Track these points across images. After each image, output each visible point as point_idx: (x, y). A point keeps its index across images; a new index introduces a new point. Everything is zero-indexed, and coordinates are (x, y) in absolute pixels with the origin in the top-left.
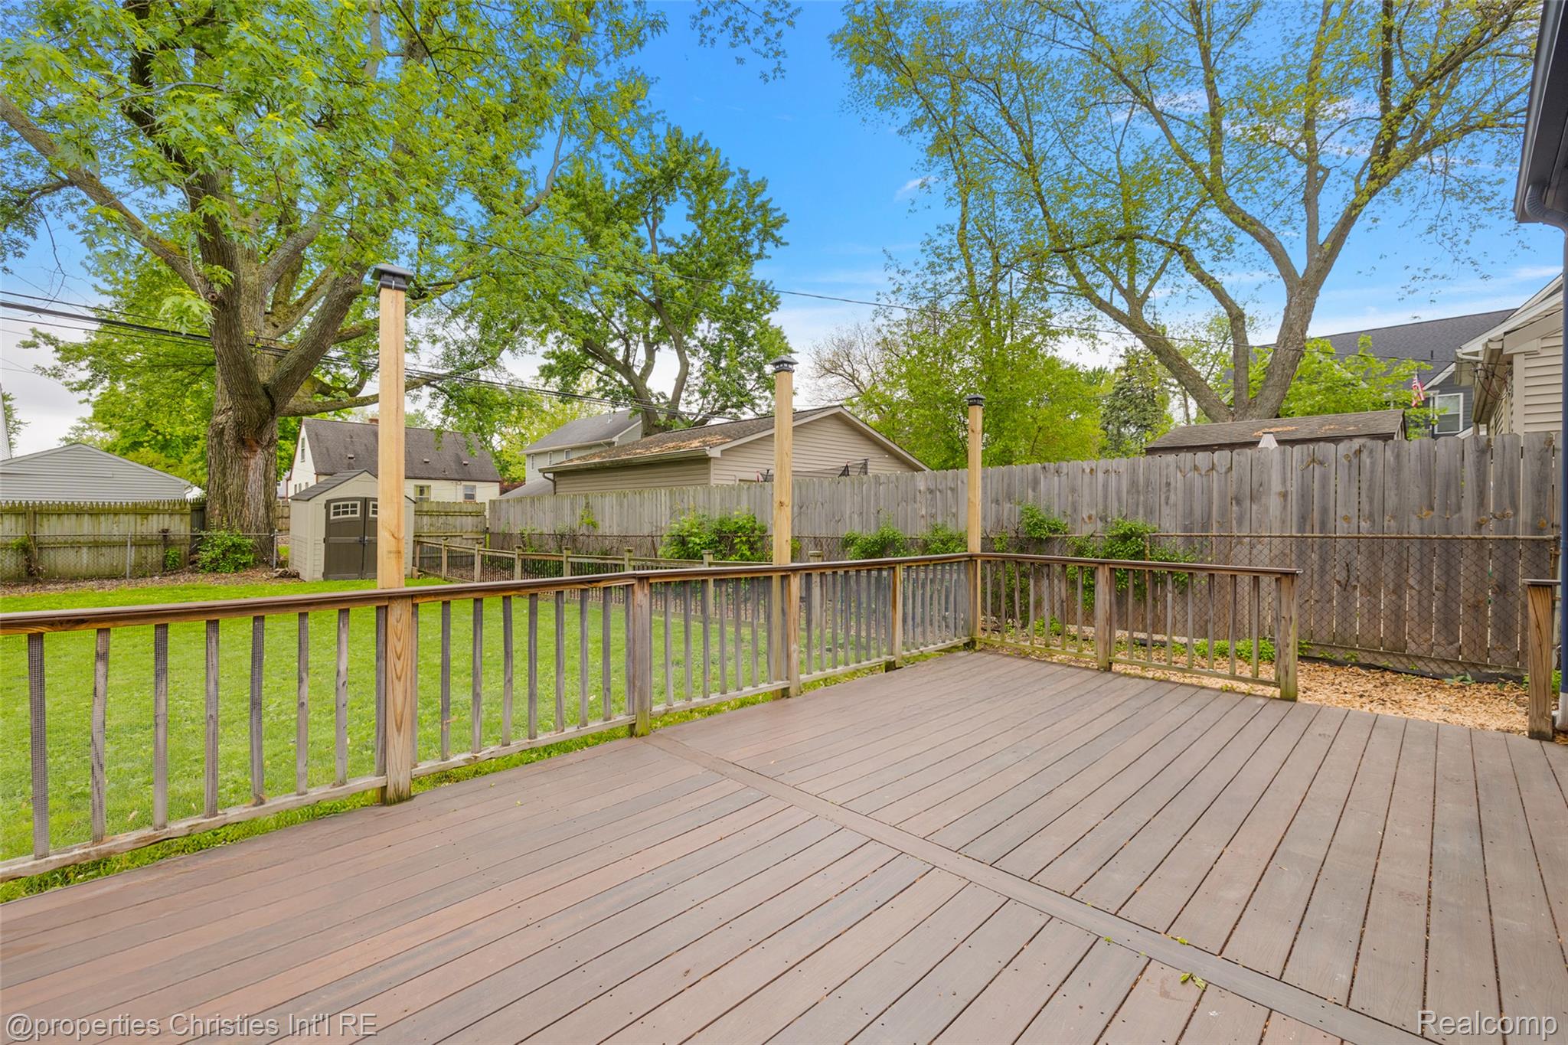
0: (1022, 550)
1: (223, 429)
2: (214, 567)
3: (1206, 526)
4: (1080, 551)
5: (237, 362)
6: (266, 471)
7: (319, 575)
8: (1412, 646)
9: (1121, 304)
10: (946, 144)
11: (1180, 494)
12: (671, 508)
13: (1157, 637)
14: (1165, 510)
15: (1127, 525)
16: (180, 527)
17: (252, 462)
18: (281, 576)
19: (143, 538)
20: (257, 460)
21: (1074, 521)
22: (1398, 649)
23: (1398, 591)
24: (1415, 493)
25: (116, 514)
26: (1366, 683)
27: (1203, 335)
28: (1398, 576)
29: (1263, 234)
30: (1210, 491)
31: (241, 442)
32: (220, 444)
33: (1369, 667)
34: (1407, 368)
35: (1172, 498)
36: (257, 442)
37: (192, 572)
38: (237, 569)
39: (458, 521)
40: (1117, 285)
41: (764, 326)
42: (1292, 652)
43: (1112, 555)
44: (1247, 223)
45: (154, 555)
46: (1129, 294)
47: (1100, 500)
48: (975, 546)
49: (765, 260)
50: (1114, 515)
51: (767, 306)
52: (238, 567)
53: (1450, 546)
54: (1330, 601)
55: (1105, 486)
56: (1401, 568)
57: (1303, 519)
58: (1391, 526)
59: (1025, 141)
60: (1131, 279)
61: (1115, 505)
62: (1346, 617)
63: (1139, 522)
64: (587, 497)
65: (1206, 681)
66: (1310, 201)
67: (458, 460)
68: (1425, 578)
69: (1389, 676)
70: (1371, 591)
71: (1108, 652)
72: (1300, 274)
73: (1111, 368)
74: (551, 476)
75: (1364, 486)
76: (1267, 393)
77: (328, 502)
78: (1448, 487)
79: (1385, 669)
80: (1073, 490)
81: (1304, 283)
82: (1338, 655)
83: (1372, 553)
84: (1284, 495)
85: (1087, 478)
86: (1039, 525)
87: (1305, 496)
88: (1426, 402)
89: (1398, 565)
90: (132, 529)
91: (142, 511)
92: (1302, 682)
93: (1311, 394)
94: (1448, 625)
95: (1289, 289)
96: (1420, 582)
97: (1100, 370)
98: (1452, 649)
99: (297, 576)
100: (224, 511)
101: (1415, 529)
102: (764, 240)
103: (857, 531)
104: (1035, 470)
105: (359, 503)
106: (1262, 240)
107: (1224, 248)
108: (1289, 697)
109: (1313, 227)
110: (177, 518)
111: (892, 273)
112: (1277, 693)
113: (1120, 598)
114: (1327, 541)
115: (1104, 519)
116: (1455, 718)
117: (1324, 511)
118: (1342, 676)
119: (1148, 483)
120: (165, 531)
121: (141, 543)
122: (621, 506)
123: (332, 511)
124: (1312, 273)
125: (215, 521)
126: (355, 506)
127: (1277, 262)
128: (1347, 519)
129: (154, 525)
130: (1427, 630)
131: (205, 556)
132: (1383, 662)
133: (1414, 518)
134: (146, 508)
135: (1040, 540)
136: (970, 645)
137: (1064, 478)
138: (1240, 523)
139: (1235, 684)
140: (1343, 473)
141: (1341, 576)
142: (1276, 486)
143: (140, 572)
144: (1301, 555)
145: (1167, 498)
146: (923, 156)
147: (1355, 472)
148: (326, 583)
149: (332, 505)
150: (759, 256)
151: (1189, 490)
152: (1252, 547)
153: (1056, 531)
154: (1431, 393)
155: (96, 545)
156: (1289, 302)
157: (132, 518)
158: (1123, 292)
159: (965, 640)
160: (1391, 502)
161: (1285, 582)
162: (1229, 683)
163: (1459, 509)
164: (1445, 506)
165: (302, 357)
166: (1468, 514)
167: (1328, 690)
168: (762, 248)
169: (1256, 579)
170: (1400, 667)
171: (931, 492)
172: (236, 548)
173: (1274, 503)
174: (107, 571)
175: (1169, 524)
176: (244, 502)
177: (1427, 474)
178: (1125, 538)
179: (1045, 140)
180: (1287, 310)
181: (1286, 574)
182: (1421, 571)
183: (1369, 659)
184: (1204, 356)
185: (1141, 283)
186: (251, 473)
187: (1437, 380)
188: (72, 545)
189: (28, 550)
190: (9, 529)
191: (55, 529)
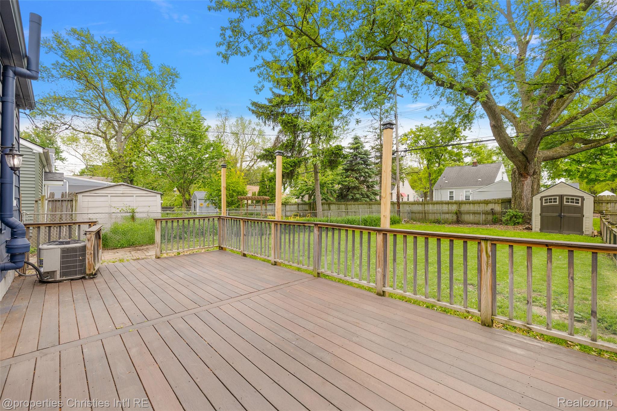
2: (507, 223)
6: (532, 185)
7: (538, 230)
16: (498, 208)
17: (526, 182)
18: (527, 229)
19: (487, 211)
20: (528, 181)
25: (479, 203)
31: (521, 175)
36: (527, 174)
37: (500, 224)
38: (515, 224)
45: (490, 217)
77: (542, 198)
90: (483, 209)
91: (487, 202)
105: (558, 197)
110: (497, 205)
120: (493, 209)
121: (486, 213)
123: (544, 201)
126: (556, 199)
129: (490, 207)
131: (505, 219)
134: (487, 201)
143: (485, 223)
149: (544, 199)
155: (474, 213)
157: (484, 204)
165: (532, 136)
172: (516, 216)
176: (522, 198)
186: (525, 187)
188: (468, 213)
189: (458, 214)
190: (454, 208)
191: (464, 208)
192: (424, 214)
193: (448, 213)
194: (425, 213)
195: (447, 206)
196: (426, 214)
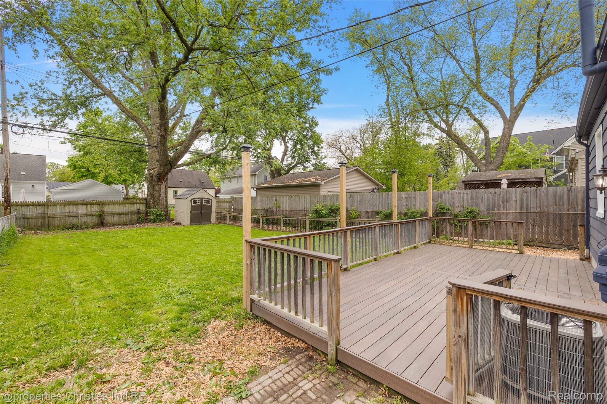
0: (437, 216)
1: (153, 176)
2: (154, 221)
3: (493, 209)
4: (456, 216)
5: (165, 154)
7: (189, 224)
8: (551, 241)
9: (444, 126)
10: (381, 69)
11: (486, 201)
12: (311, 201)
13: (480, 240)
14: (481, 205)
15: (470, 209)
16: (143, 208)
17: (161, 186)
18: (175, 224)
19: (132, 212)
20: (163, 185)
21: (454, 207)
22: (547, 242)
23: (547, 227)
24: (552, 201)
26: (540, 250)
27: (469, 132)
28: (547, 222)
29: (495, 103)
30: (495, 200)
31: (159, 180)
32: (152, 180)
33: (540, 247)
34: (545, 147)
35: (483, 201)
36: (164, 180)
37: (147, 222)
39: (224, 205)
40: (442, 119)
41: (314, 132)
42: (522, 243)
43: (466, 217)
44: (490, 100)
45: (135, 217)
46: (446, 122)
47: (462, 202)
48: (430, 215)
49: (314, 109)
50: (466, 205)
51: (314, 126)
52: (161, 221)
53: (560, 216)
54: (529, 229)
55: (463, 198)
56: (548, 221)
57: (521, 207)
58: (545, 210)
59: (410, 69)
60: (447, 117)
61: (466, 203)
62: (533, 233)
63: (474, 208)
64: (276, 197)
65: (500, 250)
66: (511, 93)
67: (200, 181)
68: (554, 223)
69: (545, 249)
70: (540, 227)
71: (472, 243)
72: (508, 117)
73: (433, 144)
74: (255, 189)
75: (538, 199)
76: (497, 158)
77: (192, 199)
78: (560, 200)
79: (544, 247)
80: (453, 198)
81: (510, 121)
82: (531, 244)
83: (540, 217)
84: (516, 201)
85: (457, 195)
86: (443, 208)
87: (522, 201)
88: (551, 159)
89: (547, 220)
90: (129, 209)
92: (524, 251)
93: (511, 157)
94: (561, 235)
95: (504, 122)
96: (553, 224)
97: (429, 144)
98: (562, 242)
99: (180, 224)
100: (154, 203)
101: (551, 211)
102: (314, 102)
103: (381, 210)
104: (441, 192)
106: (495, 106)
107: (483, 109)
108: (522, 253)
109: (512, 101)
110: (142, 204)
111: (367, 117)
112: (518, 252)
113: (475, 229)
114: (528, 214)
115: (463, 207)
116: (562, 257)
117: (527, 205)
118: (533, 249)
119: (476, 197)
120: (139, 209)
121: (132, 213)
122: (290, 200)
123: (193, 202)
124: (512, 117)
125: (151, 206)
126: (202, 201)
127: (500, 113)
128: (533, 207)
129: (135, 208)
130: (555, 237)
131: (152, 217)
132: (544, 245)
133: (551, 208)
135: (443, 213)
136: (430, 242)
137: (450, 195)
138: (504, 208)
139: (507, 250)
140: (532, 196)
141: (532, 223)
142: (514, 199)
144: (521, 216)
145: (482, 201)
146: (372, 73)
147: (535, 195)
148: (192, 226)
150: (312, 108)
151: (488, 199)
152: (507, 215)
153: (448, 210)
154: (554, 156)
155: (119, 214)
156: (504, 127)
158: (444, 121)
159: (429, 241)
160: (546, 203)
161: (520, 225)
162: (506, 250)
163: (563, 205)
164: (560, 205)
166: (566, 206)
167: (530, 252)
168: (313, 105)
169: (512, 224)
170: (548, 246)
171: (407, 198)
172: (160, 215)
173: (514, 203)
174: (122, 222)
175: (482, 209)
176: (160, 199)
177: (555, 196)
178: (470, 212)
179: (416, 68)
180: (504, 130)
181: (520, 223)
182: (553, 221)
183: (540, 245)
184: (469, 140)
185: (451, 119)
186: (161, 190)
187: (555, 151)
188: (113, 214)
189: (101, 216)
190: (95, 209)
191: (107, 209)
192: (46, 219)
193: (86, 215)
194: (48, 217)
195: (85, 207)
196: (51, 220)
